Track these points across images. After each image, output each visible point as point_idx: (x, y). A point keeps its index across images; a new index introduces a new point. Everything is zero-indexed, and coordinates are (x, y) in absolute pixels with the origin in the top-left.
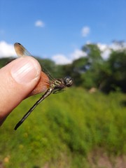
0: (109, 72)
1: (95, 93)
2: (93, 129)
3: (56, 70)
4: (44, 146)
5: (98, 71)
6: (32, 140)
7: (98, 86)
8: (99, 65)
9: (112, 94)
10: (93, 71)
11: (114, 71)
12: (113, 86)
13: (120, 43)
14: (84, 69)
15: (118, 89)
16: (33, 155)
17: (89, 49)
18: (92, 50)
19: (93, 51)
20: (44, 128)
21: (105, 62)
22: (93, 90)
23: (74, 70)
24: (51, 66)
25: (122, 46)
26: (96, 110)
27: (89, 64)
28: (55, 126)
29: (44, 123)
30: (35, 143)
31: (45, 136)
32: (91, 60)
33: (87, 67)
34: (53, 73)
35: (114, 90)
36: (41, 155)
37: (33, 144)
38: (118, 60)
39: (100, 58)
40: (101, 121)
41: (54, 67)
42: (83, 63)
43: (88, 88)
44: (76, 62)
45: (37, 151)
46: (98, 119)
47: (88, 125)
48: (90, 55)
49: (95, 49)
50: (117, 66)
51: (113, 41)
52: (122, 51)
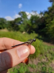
1: (25, 34)
3: (7, 23)
7: (26, 31)
9: (31, 34)
10: (24, 24)
13: (35, 12)
15: (34, 32)
17: (22, 14)
18: (23, 14)
21: (29, 20)
22: (24, 33)
23: (16, 23)
24: (5, 21)
27: (22, 21)
32: (23, 19)
33: (21, 22)
34: (6, 24)
35: (32, 32)
41: (6, 22)
42: (20, 20)
43: (22, 32)
48: (22, 17)
49: (25, 14)
50: (34, 22)
52: (36, 16)
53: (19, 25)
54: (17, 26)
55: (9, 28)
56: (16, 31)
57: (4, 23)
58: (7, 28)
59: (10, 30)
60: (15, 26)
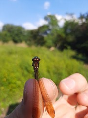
0: (63, 36)
1: (53, 50)
2: (52, 74)
3: (26, 34)
4: (19, 86)
5: (55, 35)
6: (10, 83)
7: (56, 46)
8: (56, 30)
9: (65, 51)
10: (52, 35)
11: (67, 35)
12: (66, 45)
13: (72, 15)
14: (46, 33)
15: (69, 47)
16: (11, 93)
17: (49, 18)
19: (52, 20)
20: (18, 74)
21: (61, 29)
22: (53, 48)
23: (40, 34)
24: (22, 31)
25: (72, 17)
26: (54, 61)
27: (50, 30)
28: (26, 73)
29: (17, 71)
30: (12, 84)
31: (19, 79)
32: (51, 27)
33: (48, 32)
34: (24, 36)
35: (66, 48)
36: (17, 92)
37: (10, 85)
38: (70, 27)
40: (57, 69)
41: (25, 32)
42: (46, 29)
43: (49, 47)
44: (41, 28)
45: (14, 90)
46: (55, 67)
47: (49, 72)
48: (50, 23)
49: (54, 19)
50: (69, 31)
51: (67, 14)
52: (72, 21)
53: (45, 36)
54: (42, 38)
55: (28, 42)
56: (39, 47)
57: (21, 33)
58: (26, 42)
59: (30, 45)
60: (38, 37)
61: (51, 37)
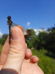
0: (39, 41)
5: (34, 40)
10: (32, 40)
11: (41, 40)
12: (41, 47)
15: (43, 48)
22: (33, 48)
27: (30, 37)
33: (30, 39)
39: (35, 35)
51: (40, 28)
52: (43, 32)
53: (28, 41)
61: (31, 42)
